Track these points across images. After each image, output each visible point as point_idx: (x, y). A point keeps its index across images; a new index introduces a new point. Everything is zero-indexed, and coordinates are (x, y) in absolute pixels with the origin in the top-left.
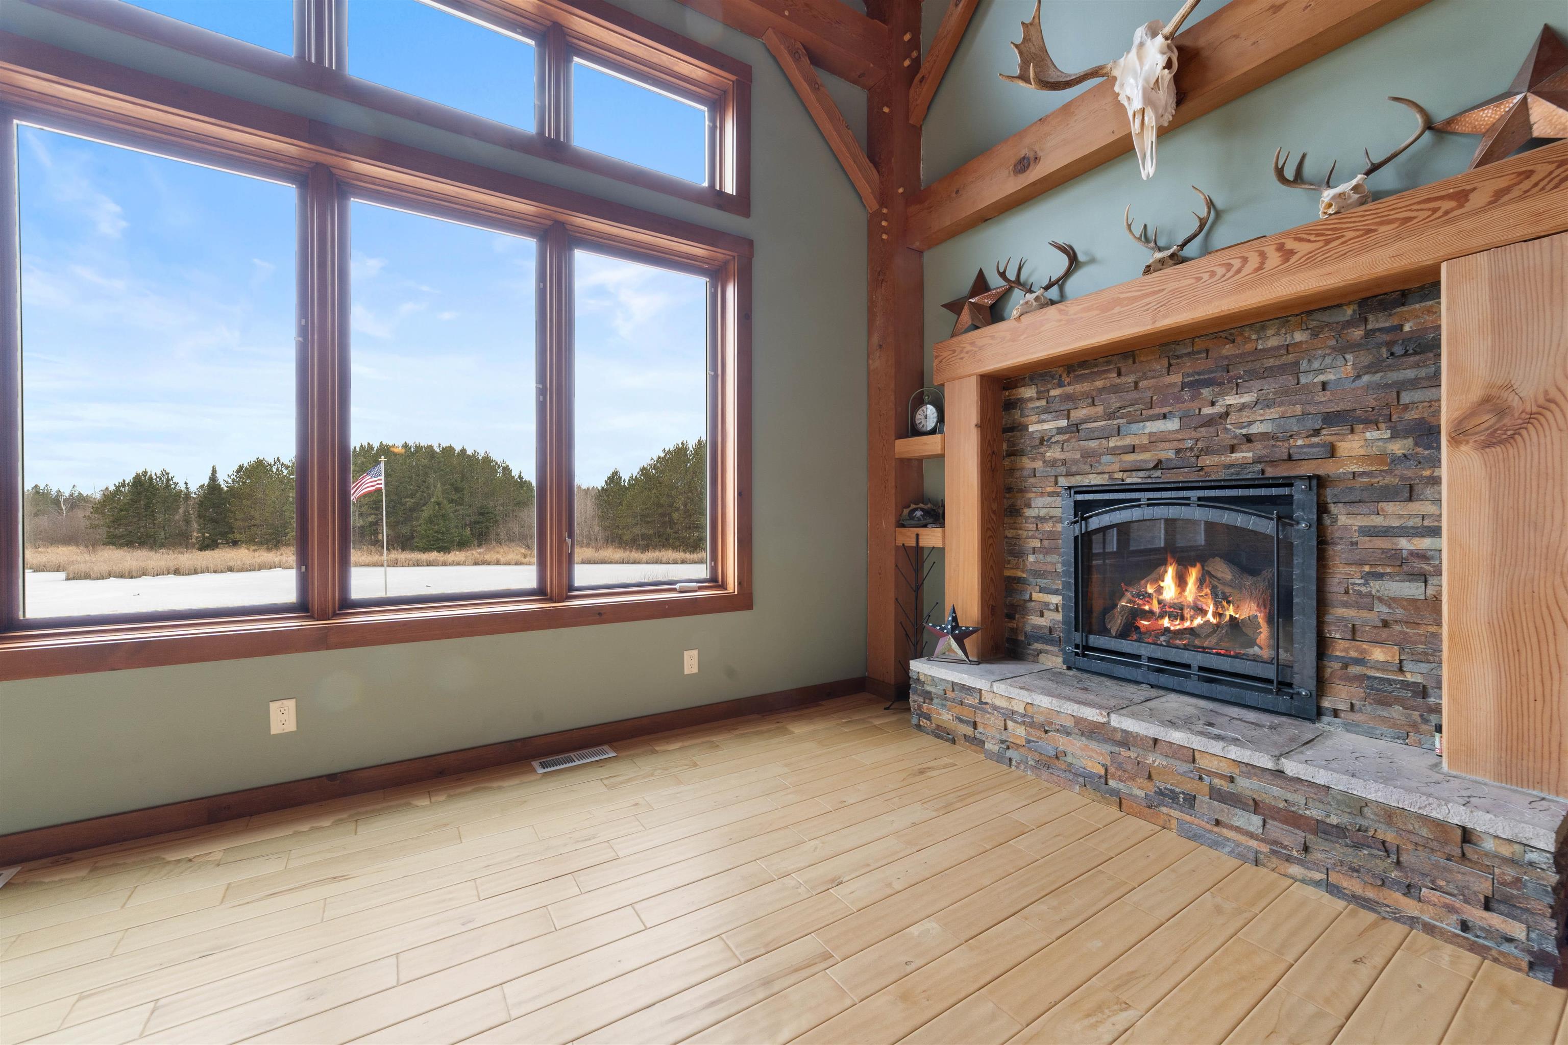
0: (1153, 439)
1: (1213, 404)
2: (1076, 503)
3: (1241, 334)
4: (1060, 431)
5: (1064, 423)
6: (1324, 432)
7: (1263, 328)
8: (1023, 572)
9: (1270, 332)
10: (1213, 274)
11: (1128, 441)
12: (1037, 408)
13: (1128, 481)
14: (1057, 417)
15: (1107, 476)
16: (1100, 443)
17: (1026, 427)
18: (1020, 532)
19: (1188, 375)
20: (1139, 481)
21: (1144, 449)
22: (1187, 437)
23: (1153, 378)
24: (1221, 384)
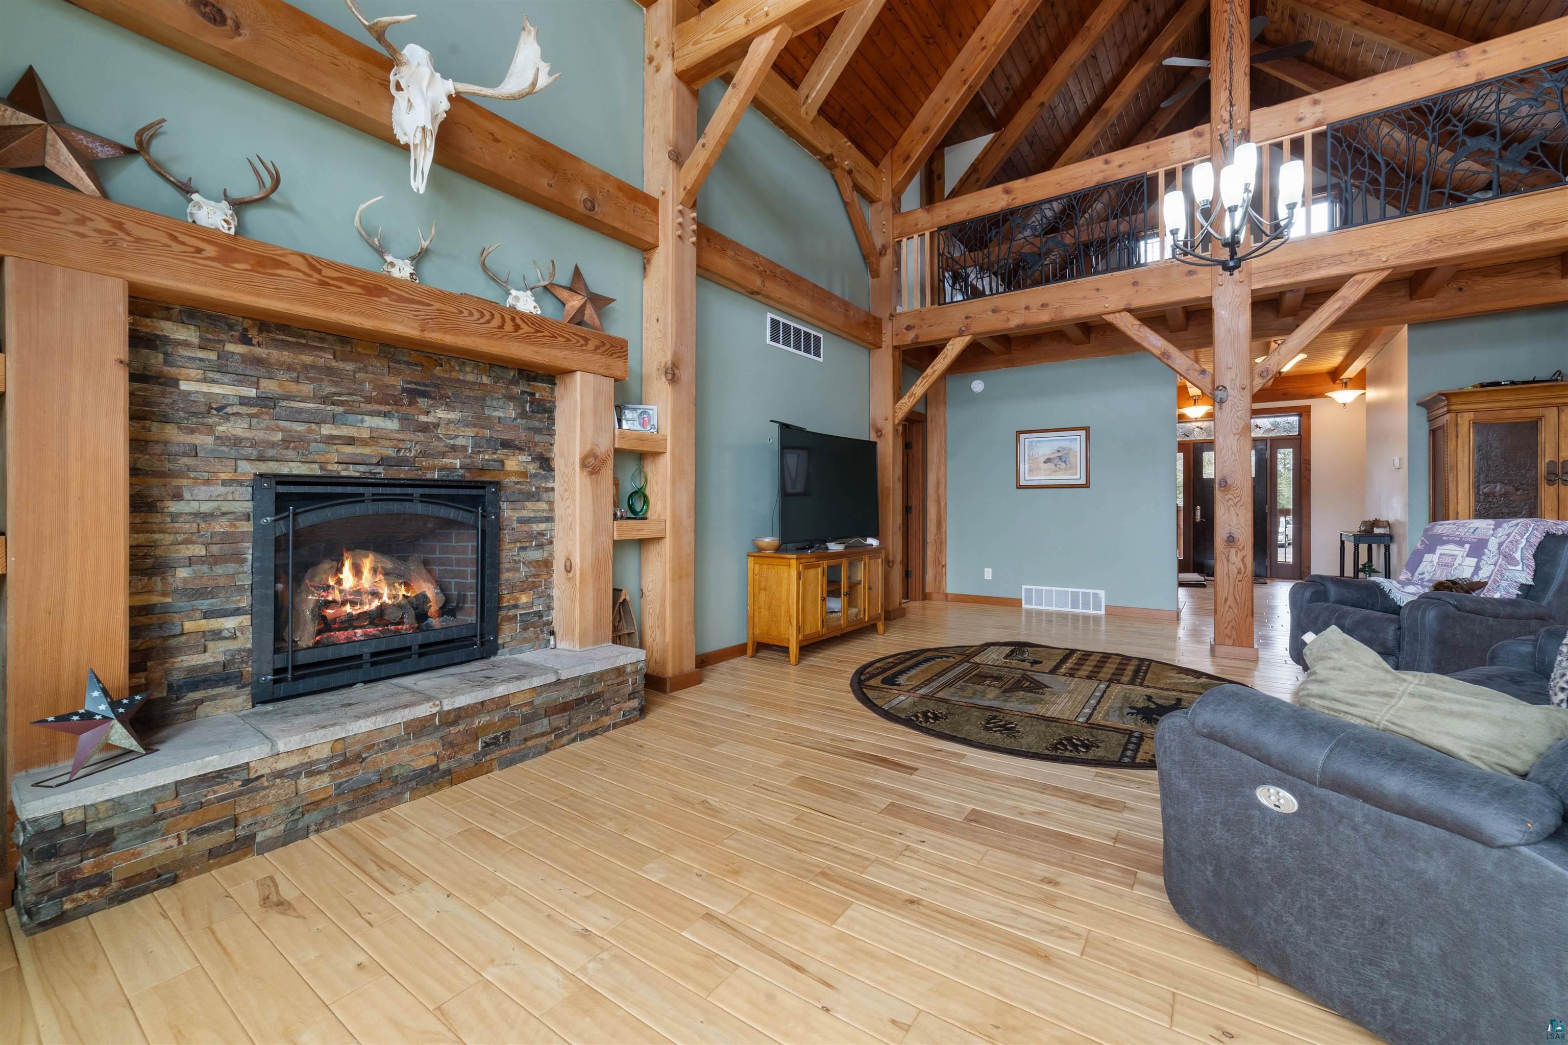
0: (375, 434)
1: (428, 413)
2: (278, 496)
3: (448, 362)
4: (244, 401)
5: (252, 393)
6: (499, 452)
7: (464, 363)
8: (164, 594)
9: (468, 369)
10: (471, 314)
11: (344, 431)
12: (201, 360)
13: (344, 473)
14: (240, 381)
15: (316, 466)
16: (310, 428)
17: (175, 382)
18: (157, 536)
19: (410, 383)
20: (357, 474)
21: (364, 442)
22: (408, 438)
23: (373, 373)
24: (434, 398)
